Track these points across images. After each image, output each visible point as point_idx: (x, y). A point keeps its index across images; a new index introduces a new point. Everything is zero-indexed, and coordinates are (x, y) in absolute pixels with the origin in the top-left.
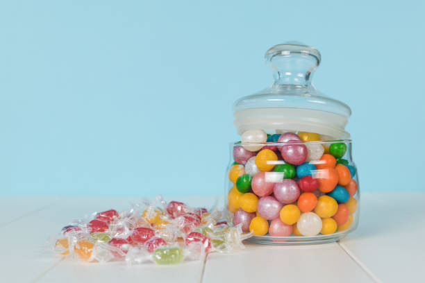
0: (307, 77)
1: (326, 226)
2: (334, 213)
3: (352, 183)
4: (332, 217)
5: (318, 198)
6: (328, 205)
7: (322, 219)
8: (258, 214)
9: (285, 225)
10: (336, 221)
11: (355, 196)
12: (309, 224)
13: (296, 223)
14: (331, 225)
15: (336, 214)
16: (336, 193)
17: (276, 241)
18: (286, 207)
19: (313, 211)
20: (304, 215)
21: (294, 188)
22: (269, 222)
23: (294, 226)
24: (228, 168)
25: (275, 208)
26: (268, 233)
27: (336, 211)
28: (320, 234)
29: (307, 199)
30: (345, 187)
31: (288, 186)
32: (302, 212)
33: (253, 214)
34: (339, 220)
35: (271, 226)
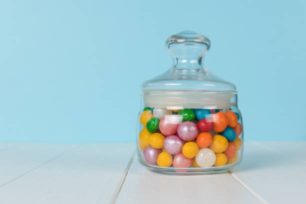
0: (200, 61)
1: (219, 159)
2: (225, 149)
3: (238, 126)
4: (223, 153)
5: (213, 136)
6: (220, 143)
7: (216, 153)
8: (163, 150)
9: (187, 158)
10: (226, 155)
11: (240, 137)
12: (205, 158)
13: (195, 157)
14: (223, 158)
15: (227, 150)
16: (226, 133)
17: (179, 171)
18: (187, 144)
19: (209, 147)
20: (202, 150)
21: (193, 128)
22: (173, 156)
23: (193, 160)
24: (139, 114)
25: (178, 145)
26: (172, 166)
27: (226, 148)
28: (214, 166)
29: (204, 138)
30: (234, 129)
31: (189, 126)
32: (200, 148)
33: (160, 151)
34: (229, 154)
35: (175, 159)
